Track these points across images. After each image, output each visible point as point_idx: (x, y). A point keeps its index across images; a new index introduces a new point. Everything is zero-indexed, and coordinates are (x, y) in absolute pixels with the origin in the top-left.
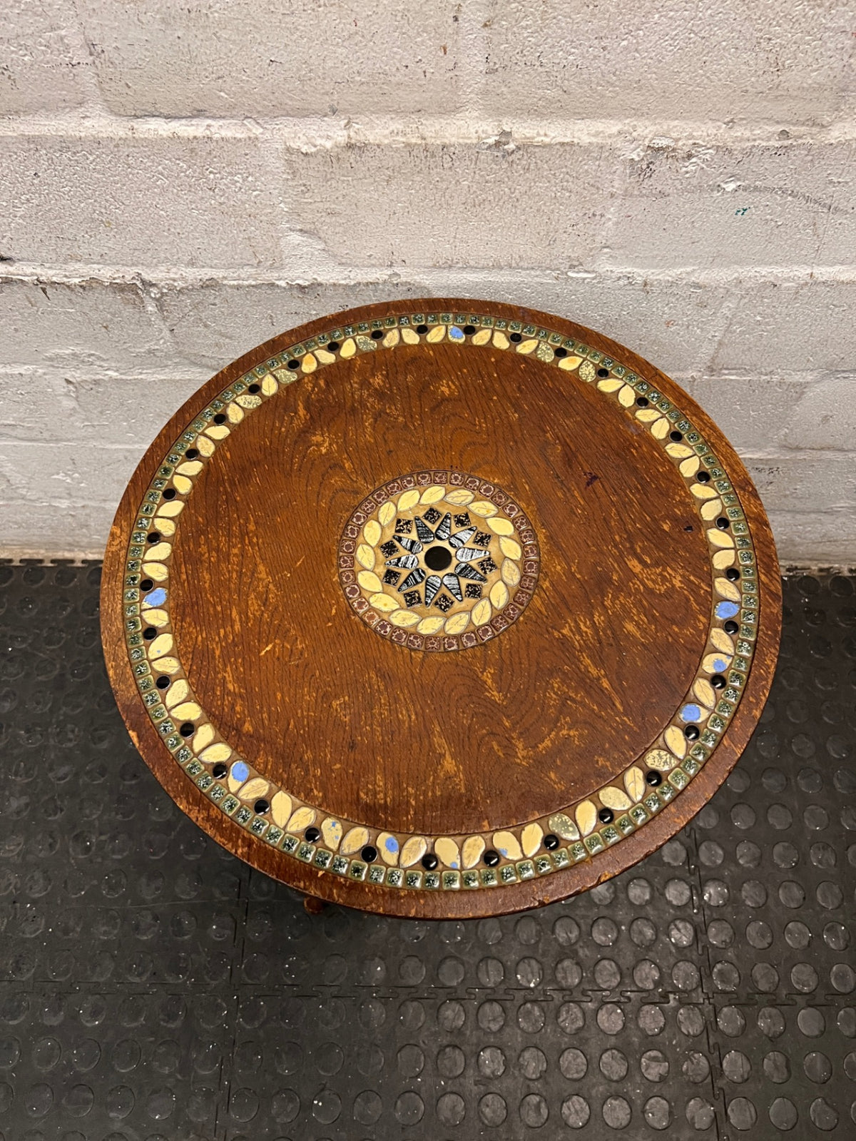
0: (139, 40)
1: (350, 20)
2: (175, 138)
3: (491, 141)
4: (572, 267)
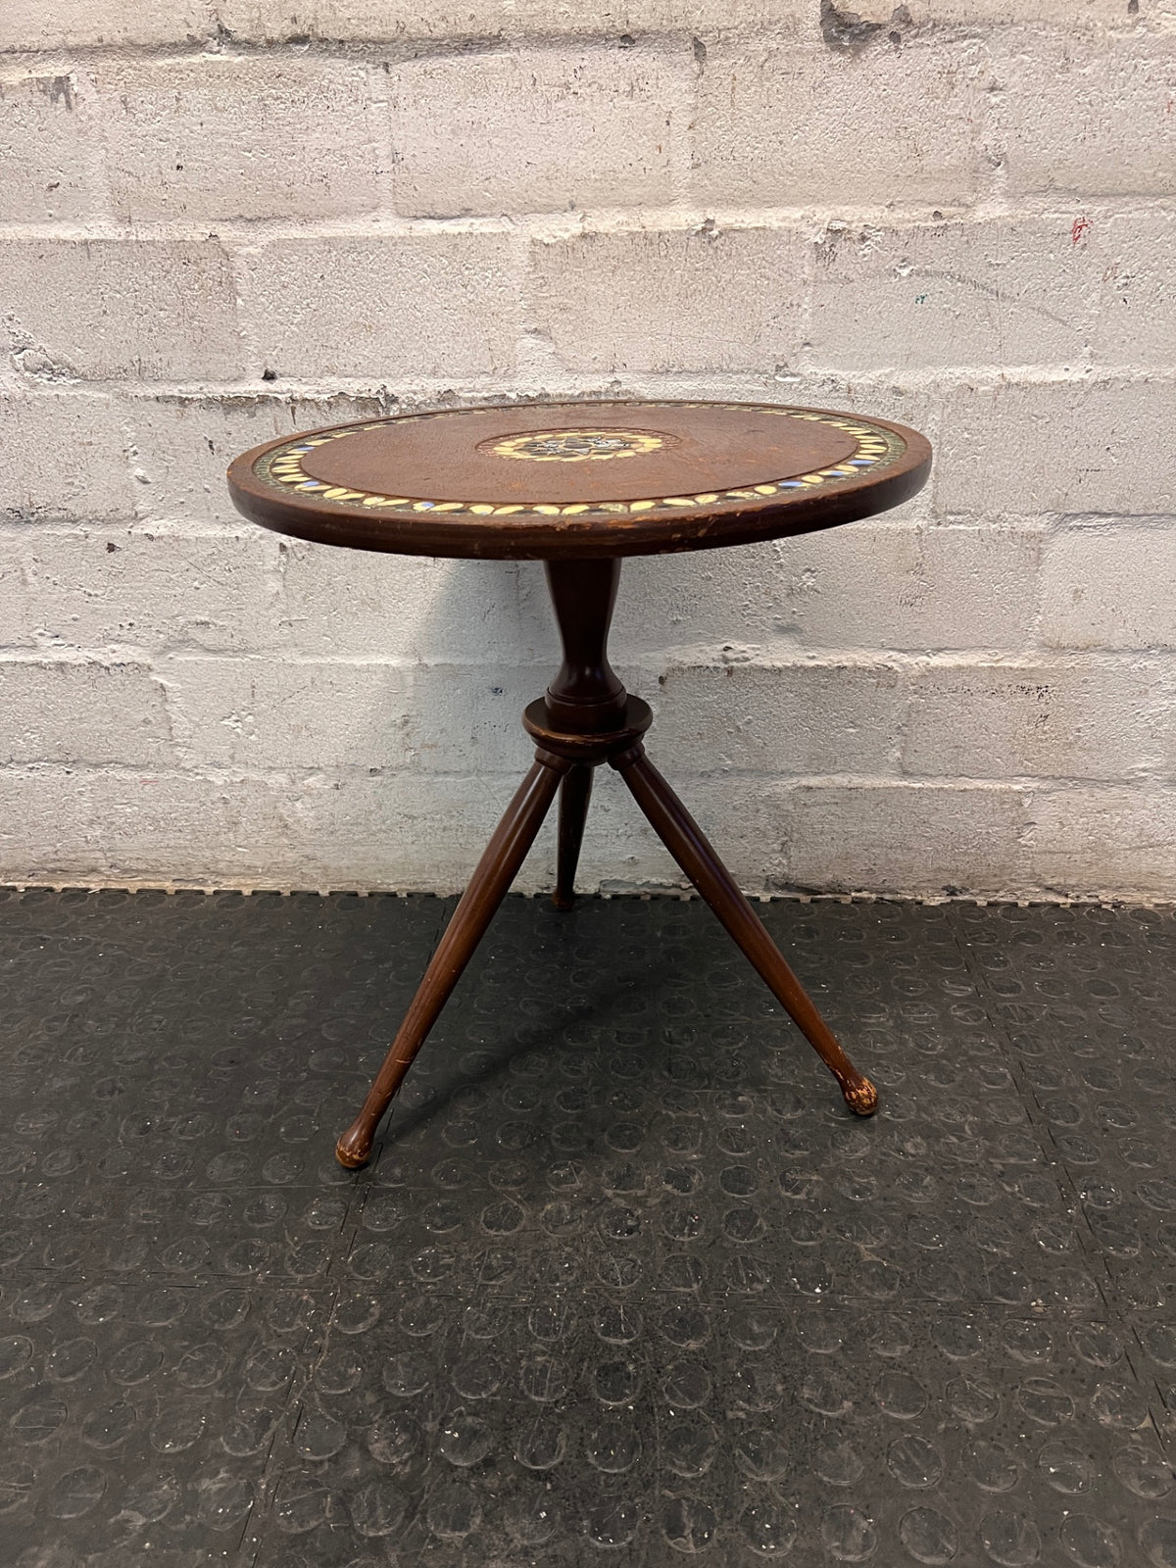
0: (431, 148)
3: (699, 227)
4: (778, 368)
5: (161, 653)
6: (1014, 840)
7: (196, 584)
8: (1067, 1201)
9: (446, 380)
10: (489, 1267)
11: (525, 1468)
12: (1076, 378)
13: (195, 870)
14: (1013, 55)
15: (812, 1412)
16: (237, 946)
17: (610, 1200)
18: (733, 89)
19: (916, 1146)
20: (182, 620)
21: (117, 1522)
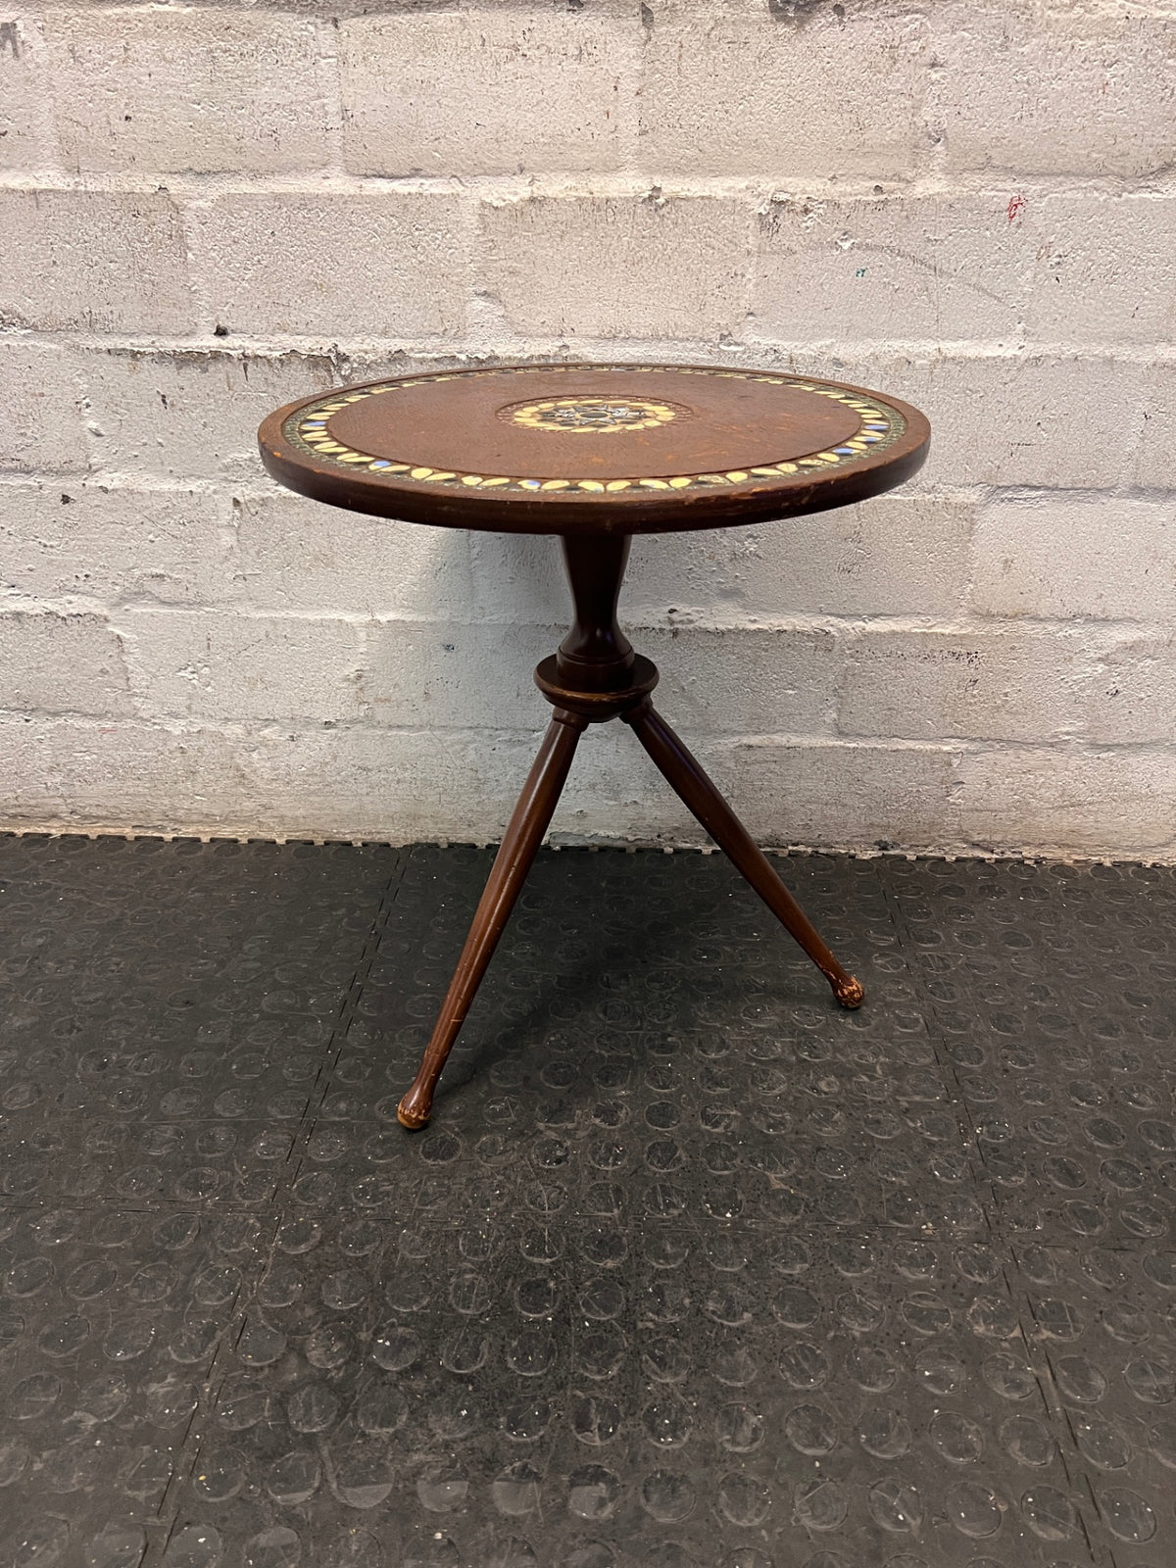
0: (381, 106)
1: (539, 90)
2: (393, 195)
3: (646, 195)
4: (723, 337)
5: (118, 605)
6: (943, 798)
7: (151, 537)
8: (964, 1135)
9: (397, 340)
10: (425, 1194)
11: (449, 1372)
12: (1009, 354)
13: (154, 817)
14: (953, 33)
15: (714, 1322)
16: (193, 892)
17: (541, 1132)
18: (680, 56)
19: (829, 1084)
20: (137, 572)
21: (70, 1422)
